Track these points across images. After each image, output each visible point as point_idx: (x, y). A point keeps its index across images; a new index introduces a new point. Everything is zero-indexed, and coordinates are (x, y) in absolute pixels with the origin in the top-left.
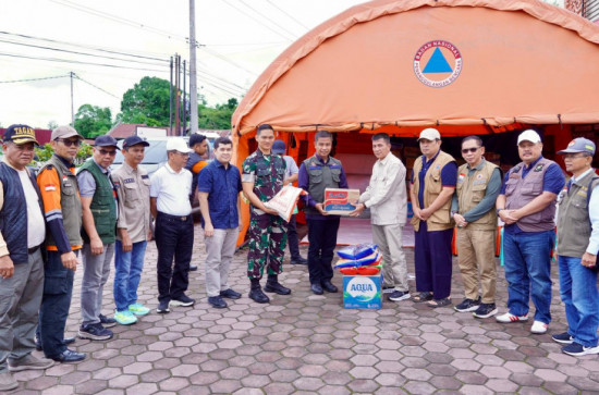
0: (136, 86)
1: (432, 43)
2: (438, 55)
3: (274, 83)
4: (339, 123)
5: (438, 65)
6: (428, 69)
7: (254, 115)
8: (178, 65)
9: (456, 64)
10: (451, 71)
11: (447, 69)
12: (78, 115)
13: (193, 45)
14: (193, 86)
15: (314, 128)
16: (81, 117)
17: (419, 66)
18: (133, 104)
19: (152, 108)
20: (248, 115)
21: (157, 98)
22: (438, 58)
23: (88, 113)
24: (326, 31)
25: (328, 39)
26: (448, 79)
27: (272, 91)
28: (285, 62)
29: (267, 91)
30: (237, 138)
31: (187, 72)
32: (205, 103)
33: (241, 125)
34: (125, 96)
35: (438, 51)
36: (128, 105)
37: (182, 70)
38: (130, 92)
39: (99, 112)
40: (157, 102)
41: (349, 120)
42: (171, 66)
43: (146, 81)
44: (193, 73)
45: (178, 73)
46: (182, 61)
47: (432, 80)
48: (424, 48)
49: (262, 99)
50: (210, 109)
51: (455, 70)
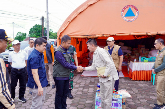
0: (33, 27)
1: (128, 6)
2: (130, 10)
3: (72, 21)
4: (95, 35)
5: (130, 14)
6: (127, 15)
7: (65, 32)
8: (43, 19)
9: (136, 13)
10: (135, 16)
11: (133, 15)
12: (17, 35)
13: (48, 14)
14: (48, 26)
15: (86, 37)
16: (18, 35)
17: (123, 14)
18: (32, 32)
19: (38, 33)
20: (63, 32)
21: (39, 30)
22: (130, 11)
23: (20, 34)
24: (90, 2)
25: (91, 5)
26: (134, 19)
27: (71, 23)
28: (76, 13)
29: (69, 23)
30: (59, 40)
31: (46, 22)
32: (52, 32)
33: (60, 36)
34: (30, 30)
35: (130, 9)
36: (31, 32)
37: (44, 21)
38: (32, 28)
39: (23, 34)
40: (39, 32)
41: (99, 34)
42: (41, 20)
43: (36, 26)
44: (48, 22)
45: (43, 22)
46: (44, 18)
47: (128, 19)
48: (125, 8)
49: (68, 26)
50: (54, 33)
51: (136, 15)
